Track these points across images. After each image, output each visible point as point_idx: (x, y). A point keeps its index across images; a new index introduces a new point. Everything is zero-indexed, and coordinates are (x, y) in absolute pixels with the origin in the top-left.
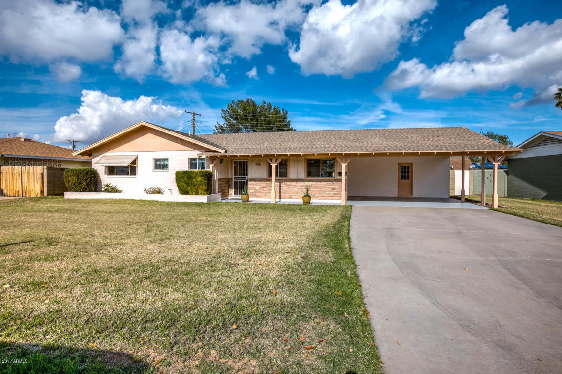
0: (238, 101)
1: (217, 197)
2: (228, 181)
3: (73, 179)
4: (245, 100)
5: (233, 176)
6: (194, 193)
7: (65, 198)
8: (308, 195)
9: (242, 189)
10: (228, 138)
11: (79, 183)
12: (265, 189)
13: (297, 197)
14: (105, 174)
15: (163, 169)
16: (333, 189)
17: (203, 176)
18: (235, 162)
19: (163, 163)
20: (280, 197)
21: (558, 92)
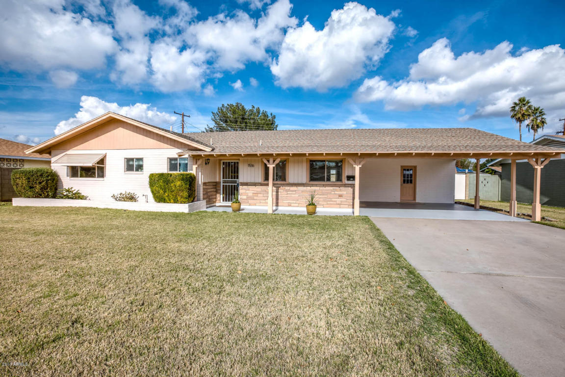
0: (228, 105)
1: (202, 205)
2: (216, 185)
3: (22, 181)
4: (235, 104)
5: (222, 180)
6: (172, 201)
7: (14, 205)
8: (313, 204)
9: (232, 195)
10: (217, 137)
11: (31, 188)
12: (259, 195)
13: (297, 205)
14: (67, 176)
15: (137, 170)
16: (340, 196)
17: (183, 179)
18: (224, 163)
19: (137, 163)
20: (277, 205)
21: (513, 105)
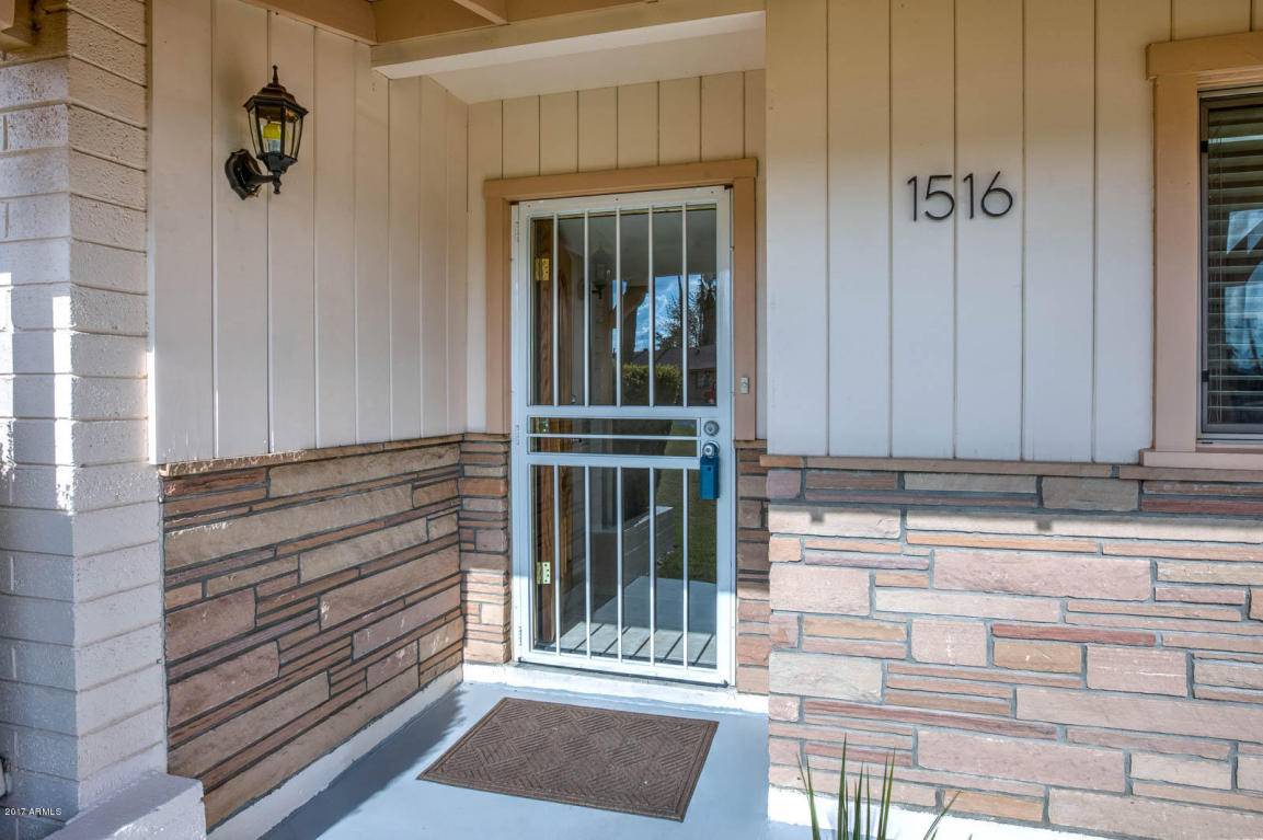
2: (450, 476)
18: (541, 227)
